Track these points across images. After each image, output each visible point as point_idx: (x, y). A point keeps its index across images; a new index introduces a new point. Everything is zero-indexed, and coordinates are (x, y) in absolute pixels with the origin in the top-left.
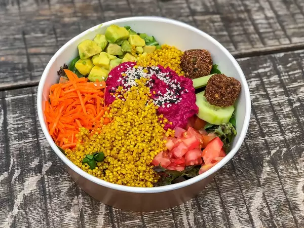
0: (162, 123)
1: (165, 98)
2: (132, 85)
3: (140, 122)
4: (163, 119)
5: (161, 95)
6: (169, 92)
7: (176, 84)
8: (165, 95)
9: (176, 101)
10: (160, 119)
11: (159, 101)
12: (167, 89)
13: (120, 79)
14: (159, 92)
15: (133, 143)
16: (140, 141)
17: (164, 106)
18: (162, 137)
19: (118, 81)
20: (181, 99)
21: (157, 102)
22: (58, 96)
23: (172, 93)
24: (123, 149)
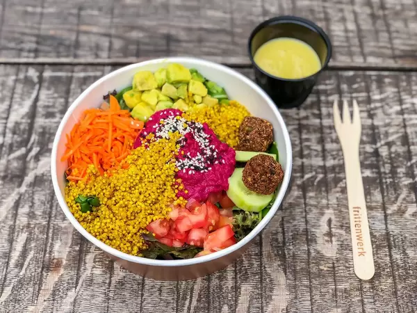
0: (177, 188)
1: (191, 163)
2: (164, 137)
3: (151, 180)
4: (179, 185)
5: (188, 158)
6: (200, 157)
7: (212, 151)
8: (193, 159)
9: (202, 169)
10: (177, 183)
11: (183, 164)
12: (198, 154)
13: (157, 125)
14: (189, 154)
15: (135, 200)
16: (141, 200)
17: (184, 171)
18: (169, 203)
19: (154, 127)
20: (210, 169)
21: (180, 164)
22: (89, 122)
23: (203, 160)
24: (121, 202)
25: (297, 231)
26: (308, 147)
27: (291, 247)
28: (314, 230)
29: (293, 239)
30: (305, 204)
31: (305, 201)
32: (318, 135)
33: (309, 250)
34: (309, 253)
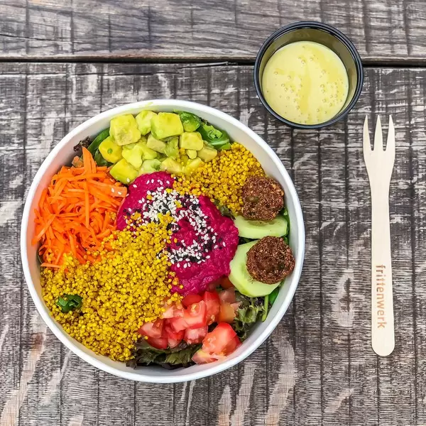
0: (171, 283)
3: (140, 277)
4: (173, 279)
5: (182, 246)
7: (211, 234)
8: (189, 248)
9: (201, 260)
10: (169, 277)
11: (177, 255)
12: (194, 241)
13: (143, 200)
14: (183, 241)
17: (178, 265)
18: (162, 303)
19: (140, 202)
20: (208, 257)
21: (173, 256)
23: (199, 248)
25: (310, 297)
26: (328, 184)
27: (302, 317)
28: (329, 295)
29: (304, 306)
30: (321, 261)
31: (321, 257)
32: (342, 166)
33: (322, 319)
34: (322, 323)
